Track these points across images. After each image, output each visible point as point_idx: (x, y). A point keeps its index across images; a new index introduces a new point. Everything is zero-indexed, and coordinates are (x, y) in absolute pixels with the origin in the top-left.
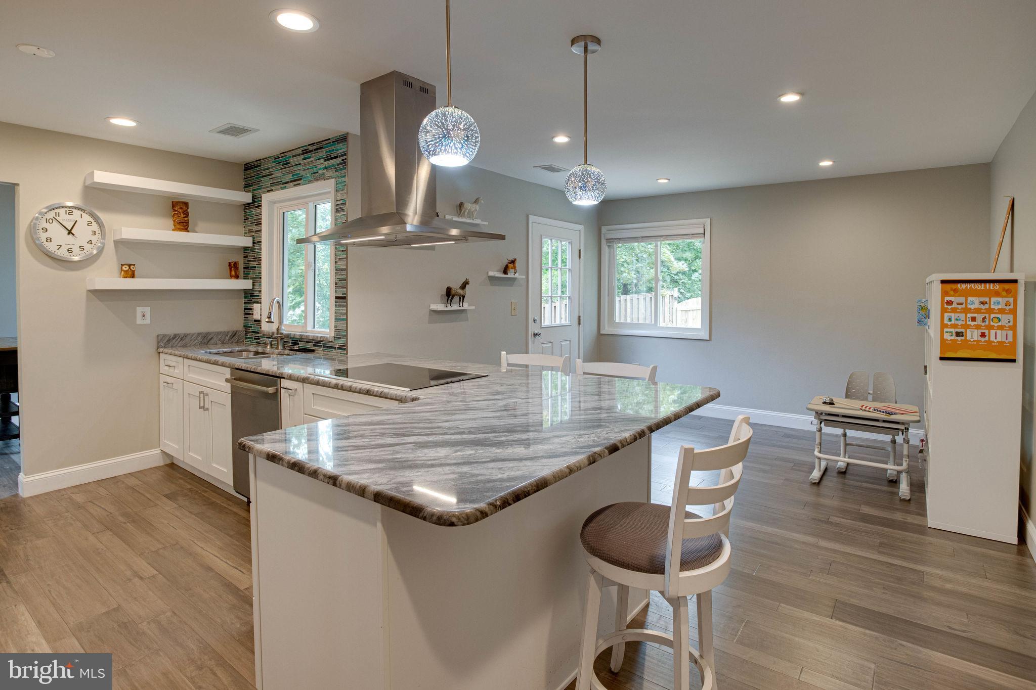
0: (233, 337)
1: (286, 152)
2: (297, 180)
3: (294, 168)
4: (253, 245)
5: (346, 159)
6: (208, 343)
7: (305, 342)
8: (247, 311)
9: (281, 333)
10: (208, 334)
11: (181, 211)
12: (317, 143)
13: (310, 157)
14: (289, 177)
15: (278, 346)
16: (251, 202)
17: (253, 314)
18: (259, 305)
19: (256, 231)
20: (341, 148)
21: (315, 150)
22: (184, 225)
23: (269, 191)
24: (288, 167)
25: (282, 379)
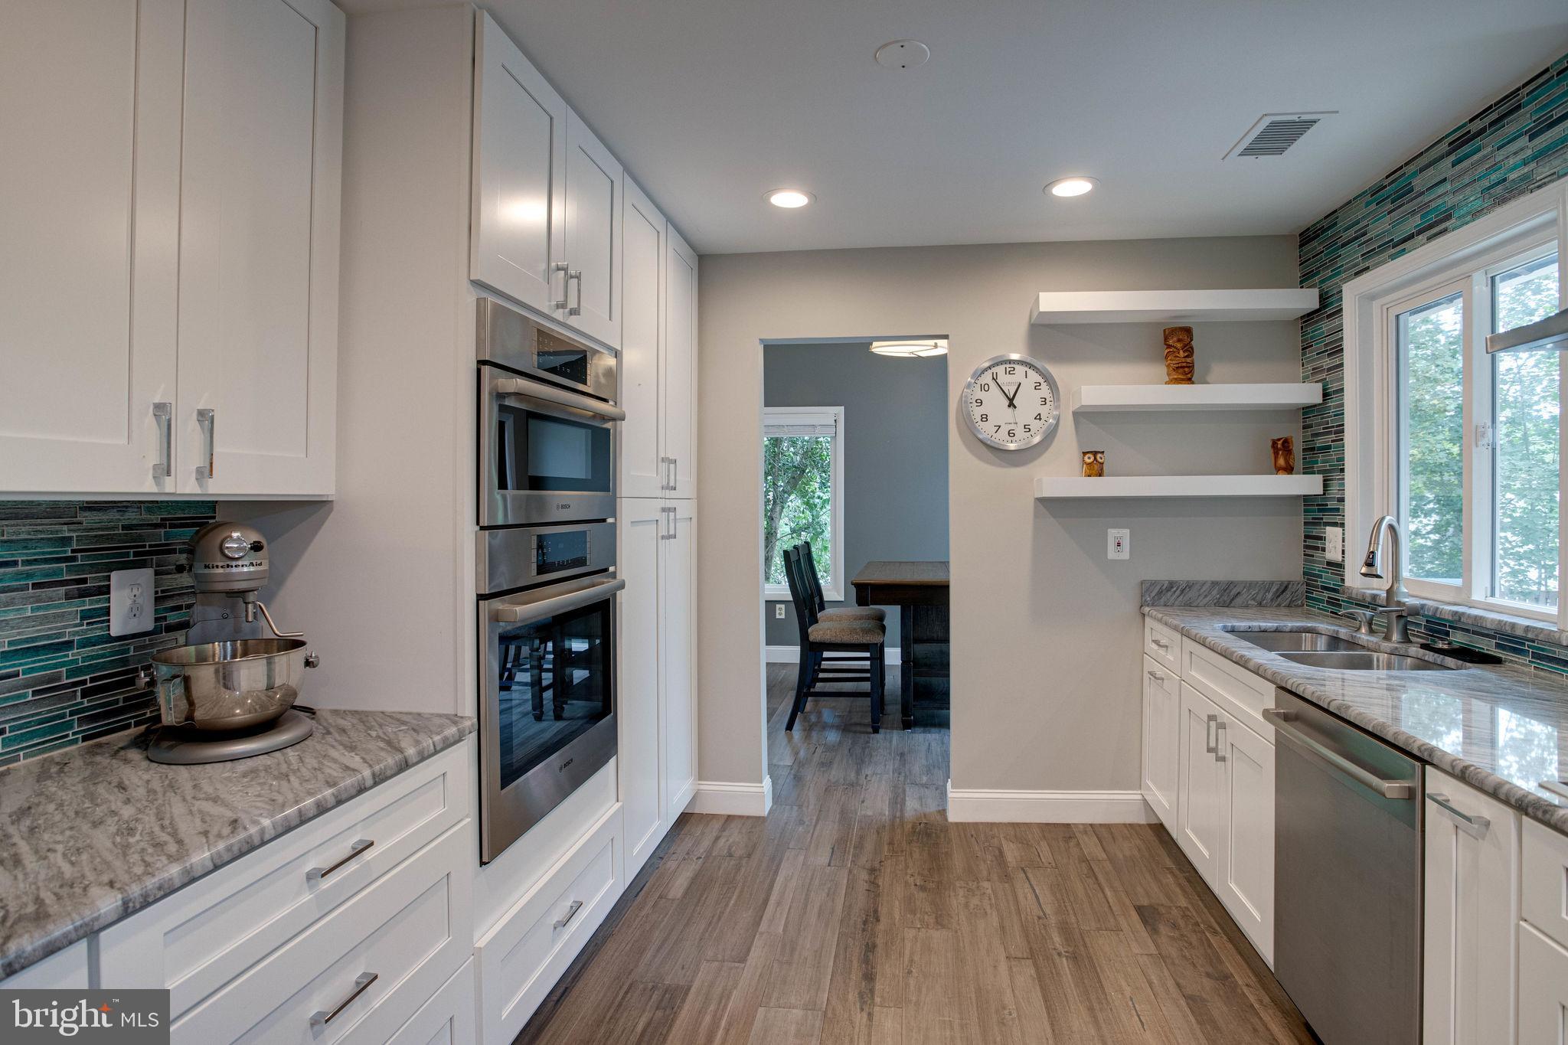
0: (1280, 596)
1: (1401, 167)
2: (1436, 226)
3: (1426, 198)
4: (1323, 400)
6: (1231, 602)
7: (1467, 631)
8: (1310, 542)
9: (1399, 603)
10: (1231, 584)
11: (1179, 345)
14: (1416, 221)
15: (1389, 628)
16: (1317, 306)
17: (1324, 550)
18: (1339, 529)
19: (1329, 369)
22: (1184, 373)
23: (1357, 274)
24: (1408, 202)
25: (1428, 767)
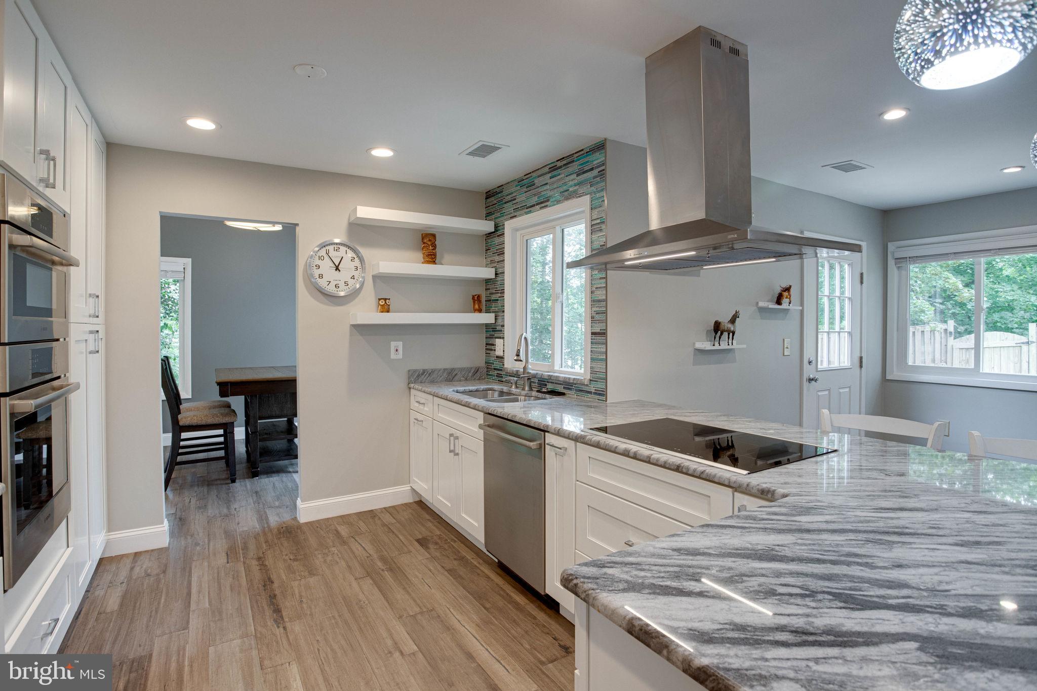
0: (475, 374)
1: (530, 173)
2: (543, 203)
3: (540, 189)
4: (495, 277)
5: (604, 170)
6: (453, 380)
7: (553, 383)
8: (489, 347)
9: (528, 373)
10: (453, 370)
11: (429, 243)
13: (559, 175)
14: (535, 200)
15: (524, 385)
16: (493, 230)
17: (495, 350)
18: (502, 340)
19: (498, 262)
20: (597, 158)
21: (565, 165)
22: (432, 258)
23: (512, 218)
24: (533, 189)
25: (546, 433)
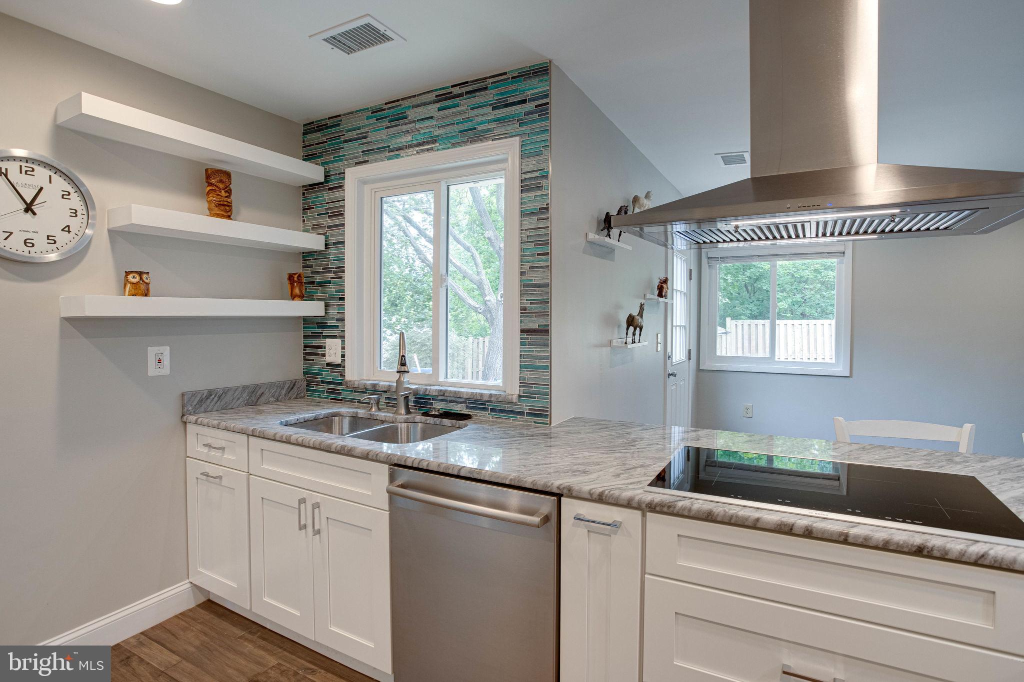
0: (291, 390)
1: (398, 101)
3: (418, 125)
4: (326, 248)
5: (547, 104)
6: (257, 402)
8: (309, 350)
9: (406, 388)
10: (257, 387)
11: (221, 186)
12: (470, 82)
13: (457, 106)
14: (408, 138)
16: (322, 180)
17: (324, 355)
18: (339, 341)
19: (329, 227)
20: (533, 87)
21: (468, 93)
23: (358, 164)
24: (403, 124)
25: (564, 499)
